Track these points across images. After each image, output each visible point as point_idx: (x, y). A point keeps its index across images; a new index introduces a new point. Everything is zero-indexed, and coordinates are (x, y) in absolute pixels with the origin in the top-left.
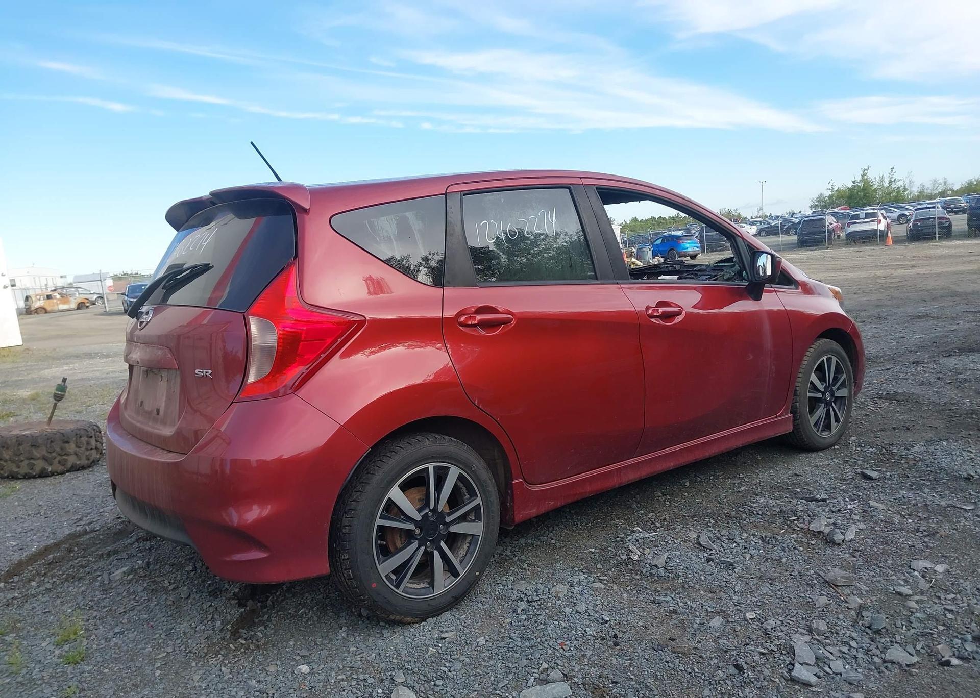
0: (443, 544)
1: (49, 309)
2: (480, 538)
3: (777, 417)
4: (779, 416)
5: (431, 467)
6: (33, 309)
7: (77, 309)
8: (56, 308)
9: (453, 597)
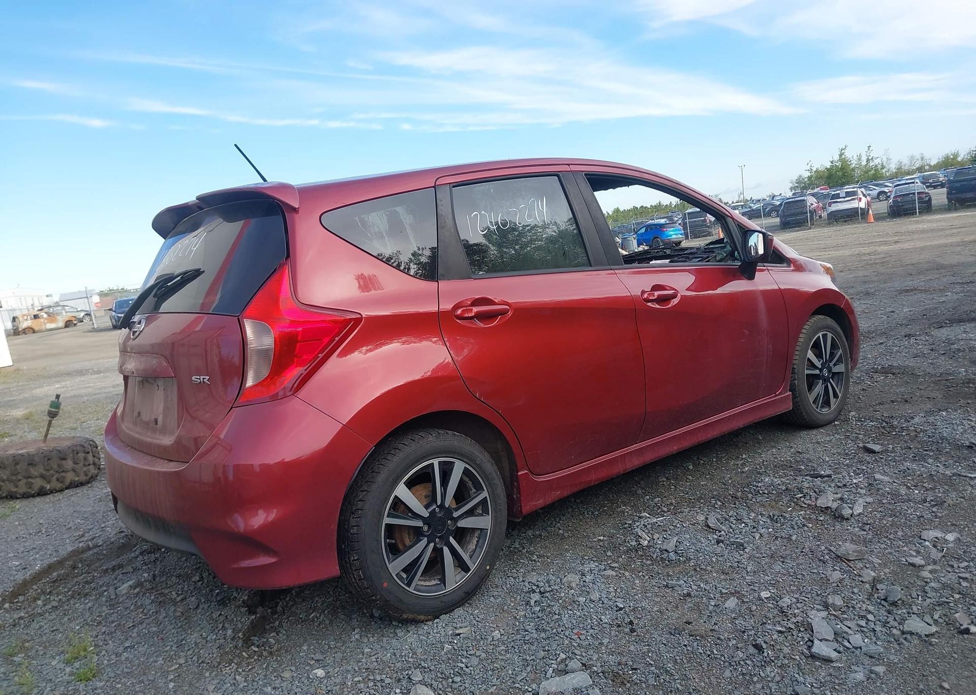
0: (452, 540)
1: (36, 328)
2: (489, 531)
3: (776, 396)
4: (779, 395)
5: (436, 462)
6: (20, 329)
7: (65, 327)
8: (43, 327)
9: (465, 592)
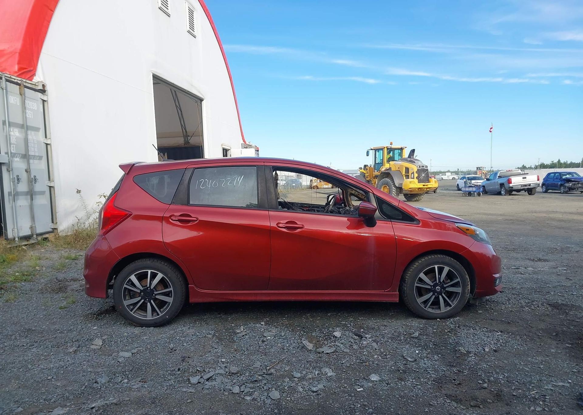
0: (152, 301)
1: (319, 187)
2: (171, 304)
3: (385, 292)
5: (149, 271)
6: (312, 186)
7: (332, 188)
8: (322, 187)
9: (155, 322)
